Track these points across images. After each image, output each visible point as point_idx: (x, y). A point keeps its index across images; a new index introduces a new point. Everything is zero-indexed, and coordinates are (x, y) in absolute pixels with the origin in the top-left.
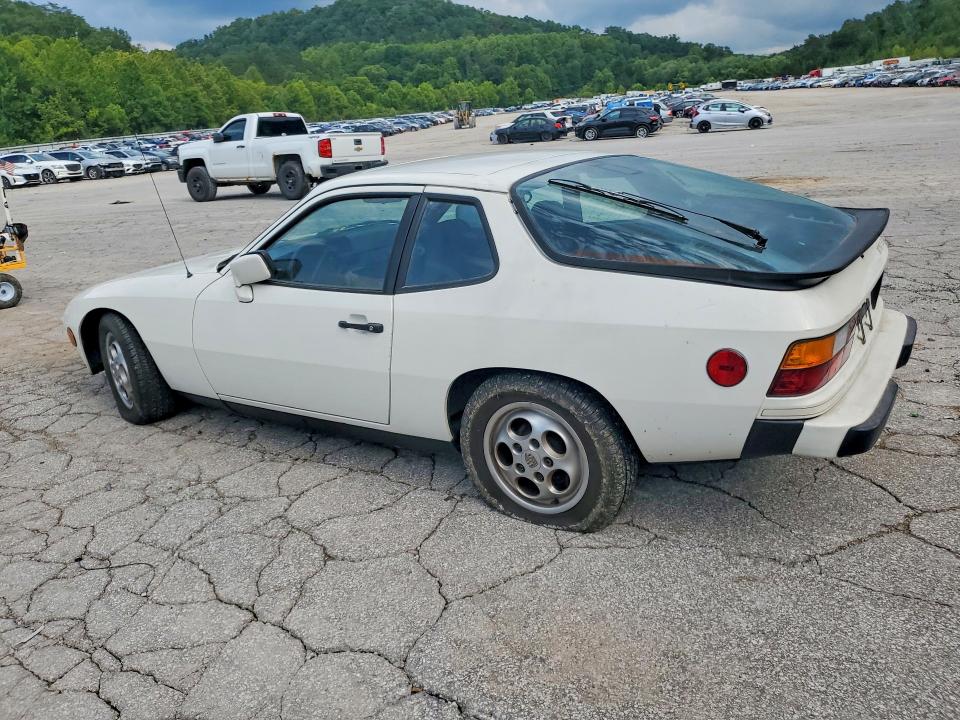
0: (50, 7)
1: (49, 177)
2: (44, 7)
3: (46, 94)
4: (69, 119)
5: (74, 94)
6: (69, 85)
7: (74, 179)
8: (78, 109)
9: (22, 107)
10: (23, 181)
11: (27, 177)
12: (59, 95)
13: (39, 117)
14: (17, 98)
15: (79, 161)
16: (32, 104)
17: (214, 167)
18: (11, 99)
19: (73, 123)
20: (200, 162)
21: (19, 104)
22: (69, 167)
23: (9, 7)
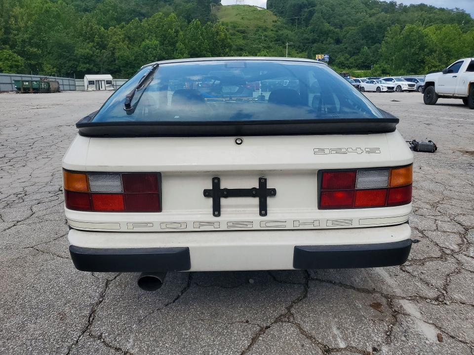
0: (455, 10)
1: (399, 89)
2: (452, 10)
3: (432, 51)
4: (438, 64)
5: (445, 52)
6: (445, 47)
7: (410, 91)
8: (445, 59)
9: (418, 58)
10: (386, 89)
11: (389, 88)
12: (437, 52)
13: (424, 63)
14: (417, 54)
15: (416, 83)
16: (423, 57)
17: (439, 87)
18: (415, 54)
19: (439, 66)
20: (432, 84)
21: (417, 56)
22: (410, 85)
23: (435, 11)
